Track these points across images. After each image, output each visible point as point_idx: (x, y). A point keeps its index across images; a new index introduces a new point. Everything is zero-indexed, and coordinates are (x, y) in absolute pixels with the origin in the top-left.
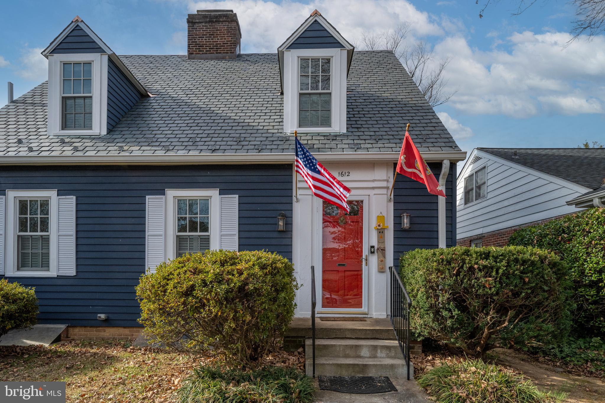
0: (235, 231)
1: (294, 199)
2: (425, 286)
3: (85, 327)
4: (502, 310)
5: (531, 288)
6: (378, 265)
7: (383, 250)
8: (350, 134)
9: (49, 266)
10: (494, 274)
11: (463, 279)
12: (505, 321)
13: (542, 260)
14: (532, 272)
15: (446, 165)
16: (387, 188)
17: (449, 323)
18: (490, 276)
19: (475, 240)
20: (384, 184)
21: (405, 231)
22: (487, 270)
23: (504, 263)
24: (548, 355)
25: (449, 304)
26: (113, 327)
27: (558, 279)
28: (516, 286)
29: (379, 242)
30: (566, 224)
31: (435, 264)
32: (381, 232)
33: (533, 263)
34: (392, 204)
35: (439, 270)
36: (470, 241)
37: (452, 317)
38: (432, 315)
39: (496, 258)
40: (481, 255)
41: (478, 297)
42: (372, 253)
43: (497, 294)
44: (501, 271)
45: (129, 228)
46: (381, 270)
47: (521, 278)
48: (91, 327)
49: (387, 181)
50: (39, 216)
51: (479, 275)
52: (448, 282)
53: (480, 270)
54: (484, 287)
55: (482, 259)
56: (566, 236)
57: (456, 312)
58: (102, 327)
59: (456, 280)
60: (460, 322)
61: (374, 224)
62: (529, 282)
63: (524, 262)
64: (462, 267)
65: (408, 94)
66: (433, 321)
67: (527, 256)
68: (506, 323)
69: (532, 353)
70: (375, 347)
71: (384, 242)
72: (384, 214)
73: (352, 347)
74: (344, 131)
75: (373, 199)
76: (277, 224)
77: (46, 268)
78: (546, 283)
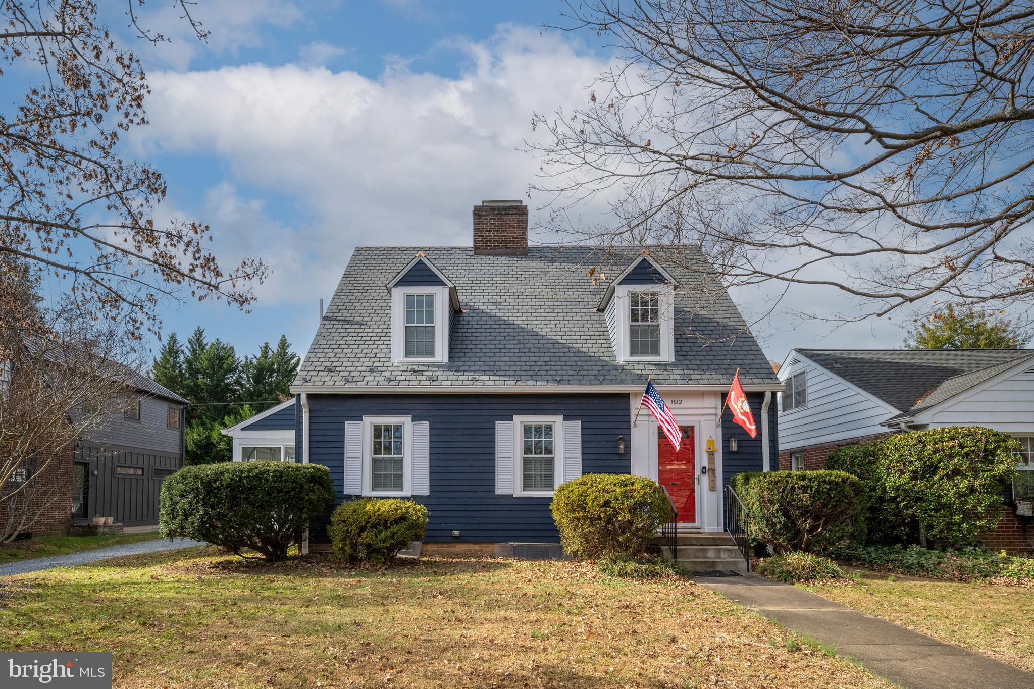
0: (579, 454)
1: (632, 424)
2: (759, 500)
3: (437, 543)
4: (817, 518)
5: (836, 501)
6: (709, 484)
7: (714, 470)
8: (678, 363)
9: (402, 487)
10: (809, 491)
11: (787, 495)
12: (819, 525)
13: (844, 481)
14: (836, 489)
15: (768, 396)
16: (716, 415)
17: (778, 527)
18: (807, 493)
19: (795, 452)
20: (713, 411)
21: (733, 453)
22: (804, 489)
23: (816, 483)
24: (859, 560)
25: (777, 513)
26: (464, 543)
27: (856, 495)
28: (825, 499)
29: (709, 463)
30: (872, 448)
31: (766, 484)
32: (711, 454)
33: (837, 483)
34: (720, 429)
35: (769, 488)
36: (791, 454)
37: (780, 523)
38: (765, 522)
39: (810, 480)
40: (799, 477)
41: (798, 508)
42: (704, 473)
43: (812, 505)
44: (814, 489)
45: (480, 451)
46: (713, 488)
47: (829, 494)
48: (442, 543)
49: (716, 408)
50: (383, 440)
51: (799, 492)
52: (776, 497)
53: (799, 488)
54: (802, 500)
55: (801, 480)
56: (872, 458)
57: (783, 519)
58: (453, 543)
59: (782, 496)
60: (785, 526)
61: (705, 447)
62: (834, 497)
63: (830, 482)
64: (786, 486)
65: (724, 312)
66: (767, 526)
67: (833, 478)
68: (821, 529)
69: (847, 560)
70: (720, 550)
71: (714, 464)
72: (714, 438)
73: (701, 550)
74: (673, 360)
75: (703, 424)
76: (617, 447)
77: (399, 489)
78: (846, 497)
